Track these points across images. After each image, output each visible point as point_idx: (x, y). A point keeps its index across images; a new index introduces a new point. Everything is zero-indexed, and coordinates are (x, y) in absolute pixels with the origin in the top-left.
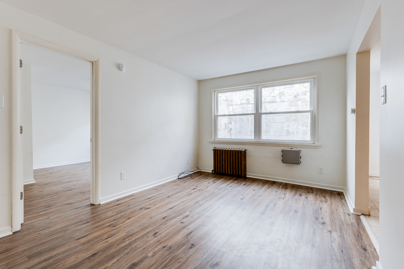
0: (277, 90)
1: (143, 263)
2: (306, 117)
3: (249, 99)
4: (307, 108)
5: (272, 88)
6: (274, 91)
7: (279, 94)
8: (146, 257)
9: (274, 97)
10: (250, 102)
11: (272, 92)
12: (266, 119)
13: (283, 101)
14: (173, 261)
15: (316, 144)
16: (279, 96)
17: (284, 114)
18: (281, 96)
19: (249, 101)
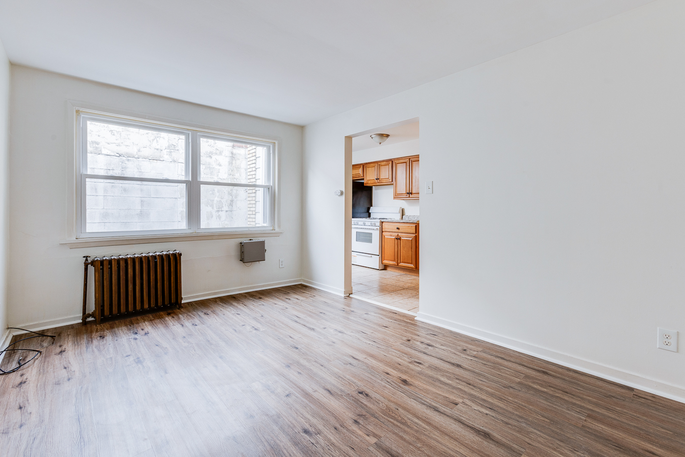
0: (164, 138)
1: (394, 448)
2: (211, 192)
3: (98, 143)
4: (213, 178)
5: (155, 133)
6: (158, 139)
7: (169, 147)
8: (378, 446)
9: (157, 149)
10: (101, 151)
11: (154, 139)
12: (142, 190)
13: (175, 161)
14: (393, 415)
15: (277, 230)
16: (168, 150)
17: (176, 184)
18: (172, 151)
19: (97, 148)
